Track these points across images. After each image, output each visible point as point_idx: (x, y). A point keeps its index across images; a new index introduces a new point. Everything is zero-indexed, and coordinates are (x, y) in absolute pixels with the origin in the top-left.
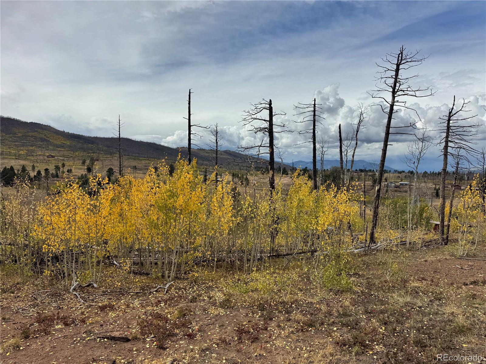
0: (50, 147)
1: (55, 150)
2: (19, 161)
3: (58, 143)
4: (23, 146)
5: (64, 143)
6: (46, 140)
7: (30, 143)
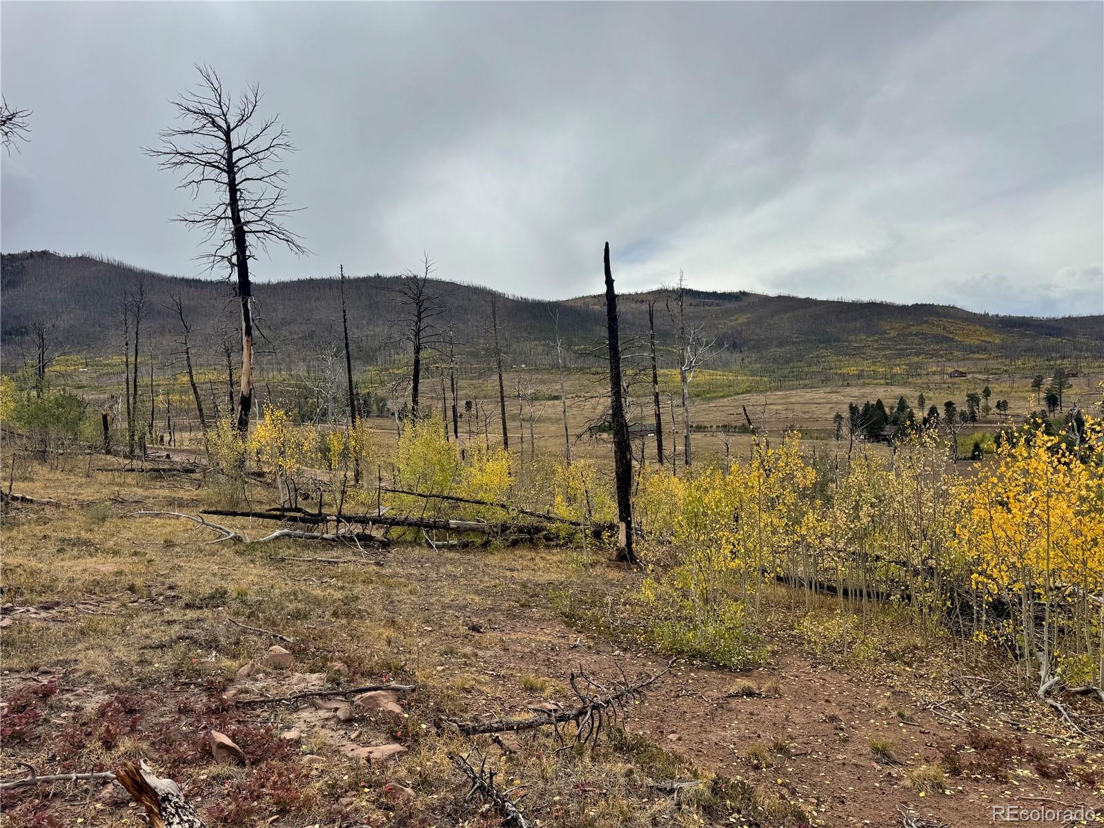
0: (956, 353)
1: (968, 359)
2: (893, 388)
3: (974, 341)
4: (899, 356)
5: (986, 342)
6: (947, 340)
7: (914, 349)
